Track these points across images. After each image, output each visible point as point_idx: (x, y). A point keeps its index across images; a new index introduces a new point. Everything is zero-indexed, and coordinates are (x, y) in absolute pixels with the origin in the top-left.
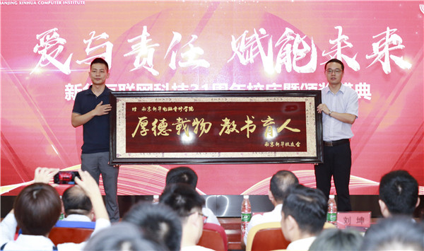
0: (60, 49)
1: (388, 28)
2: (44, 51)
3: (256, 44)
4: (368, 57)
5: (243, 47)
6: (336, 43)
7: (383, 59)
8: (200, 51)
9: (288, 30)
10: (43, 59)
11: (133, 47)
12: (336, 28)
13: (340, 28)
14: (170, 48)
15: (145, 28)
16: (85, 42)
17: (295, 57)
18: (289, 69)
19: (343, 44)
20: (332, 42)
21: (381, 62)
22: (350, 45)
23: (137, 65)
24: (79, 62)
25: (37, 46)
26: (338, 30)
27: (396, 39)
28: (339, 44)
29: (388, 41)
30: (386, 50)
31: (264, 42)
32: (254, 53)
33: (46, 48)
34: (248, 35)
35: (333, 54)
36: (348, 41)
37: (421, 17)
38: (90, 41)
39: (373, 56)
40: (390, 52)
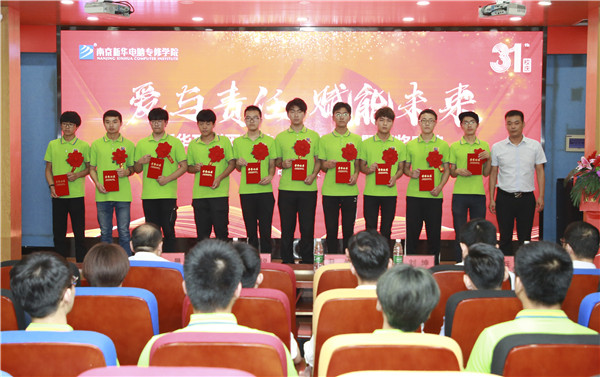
0: (155, 101)
1: (460, 84)
2: (140, 103)
4: (441, 111)
5: (324, 101)
6: (411, 98)
9: (367, 86)
10: (138, 110)
11: (222, 100)
12: (411, 84)
13: (415, 84)
15: (234, 83)
16: (178, 95)
18: (366, 122)
19: (418, 99)
20: (407, 97)
21: (454, 116)
22: (424, 100)
23: (226, 117)
24: (172, 114)
25: (134, 99)
26: (413, 85)
27: (468, 95)
28: (414, 99)
29: (460, 96)
30: (459, 105)
31: (344, 97)
33: (142, 101)
34: (329, 90)
35: (408, 108)
36: (423, 96)
37: (491, 73)
38: (182, 95)
39: (446, 110)
40: (462, 107)
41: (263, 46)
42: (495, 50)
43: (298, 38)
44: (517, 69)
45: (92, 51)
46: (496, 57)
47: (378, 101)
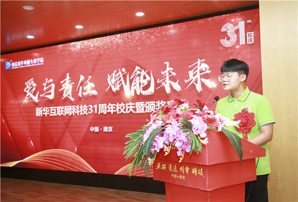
0: (34, 89)
1: (199, 59)
2: (28, 90)
3: (120, 79)
4: (186, 81)
5: (113, 81)
6: (166, 73)
7: (196, 82)
8: (93, 85)
9: (137, 68)
10: (27, 95)
11: (63, 86)
12: (165, 63)
13: (167, 63)
14: (79, 85)
15: (68, 74)
16: (44, 84)
17: (142, 84)
18: (138, 93)
19: (170, 74)
20: (163, 73)
21: (195, 84)
22: (174, 74)
23: (65, 95)
24: (41, 96)
25: (26, 89)
26: (166, 64)
27: (205, 66)
28: (167, 74)
29: (199, 68)
30: (198, 75)
31: (125, 77)
32: (119, 84)
33: (29, 89)
34: (116, 73)
35: (164, 81)
36: (173, 71)
37: (221, 48)
38: (45, 84)
39: (189, 80)
40: (201, 77)
41: (81, 49)
42: (223, 30)
43: (99, 42)
44: (242, 42)
45: (10, 64)
46: (225, 35)
47: (145, 78)
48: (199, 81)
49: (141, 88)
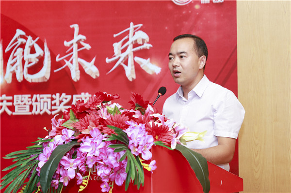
1: (132, 24)
4: (108, 60)
6: (72, 45)
7: (126, 63)
9: (19, 32)
12: (71, 26)
13: (76, 27)
17: (26, 63)
18: (19, 78)
19: (80, 46)
20: (66, 44)
21: (124, 66)
22: (87, 47)
26: (73, 29)
27: (142, 36)
28: (75, 46)
29: (132, 39)
30: (130, 51)
35: (68, 59)
36: (85, 42)
39: (113, 59)
40: (136, 54)
47: (33, 51)
48: (130, 62)
49: (26, 70)
